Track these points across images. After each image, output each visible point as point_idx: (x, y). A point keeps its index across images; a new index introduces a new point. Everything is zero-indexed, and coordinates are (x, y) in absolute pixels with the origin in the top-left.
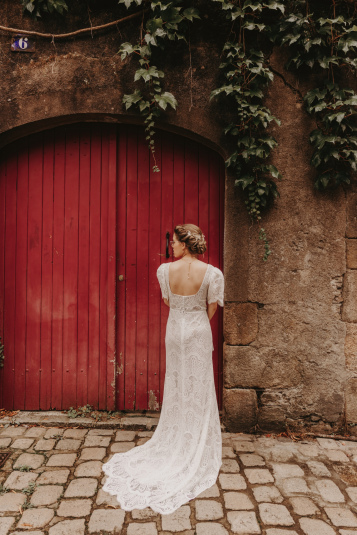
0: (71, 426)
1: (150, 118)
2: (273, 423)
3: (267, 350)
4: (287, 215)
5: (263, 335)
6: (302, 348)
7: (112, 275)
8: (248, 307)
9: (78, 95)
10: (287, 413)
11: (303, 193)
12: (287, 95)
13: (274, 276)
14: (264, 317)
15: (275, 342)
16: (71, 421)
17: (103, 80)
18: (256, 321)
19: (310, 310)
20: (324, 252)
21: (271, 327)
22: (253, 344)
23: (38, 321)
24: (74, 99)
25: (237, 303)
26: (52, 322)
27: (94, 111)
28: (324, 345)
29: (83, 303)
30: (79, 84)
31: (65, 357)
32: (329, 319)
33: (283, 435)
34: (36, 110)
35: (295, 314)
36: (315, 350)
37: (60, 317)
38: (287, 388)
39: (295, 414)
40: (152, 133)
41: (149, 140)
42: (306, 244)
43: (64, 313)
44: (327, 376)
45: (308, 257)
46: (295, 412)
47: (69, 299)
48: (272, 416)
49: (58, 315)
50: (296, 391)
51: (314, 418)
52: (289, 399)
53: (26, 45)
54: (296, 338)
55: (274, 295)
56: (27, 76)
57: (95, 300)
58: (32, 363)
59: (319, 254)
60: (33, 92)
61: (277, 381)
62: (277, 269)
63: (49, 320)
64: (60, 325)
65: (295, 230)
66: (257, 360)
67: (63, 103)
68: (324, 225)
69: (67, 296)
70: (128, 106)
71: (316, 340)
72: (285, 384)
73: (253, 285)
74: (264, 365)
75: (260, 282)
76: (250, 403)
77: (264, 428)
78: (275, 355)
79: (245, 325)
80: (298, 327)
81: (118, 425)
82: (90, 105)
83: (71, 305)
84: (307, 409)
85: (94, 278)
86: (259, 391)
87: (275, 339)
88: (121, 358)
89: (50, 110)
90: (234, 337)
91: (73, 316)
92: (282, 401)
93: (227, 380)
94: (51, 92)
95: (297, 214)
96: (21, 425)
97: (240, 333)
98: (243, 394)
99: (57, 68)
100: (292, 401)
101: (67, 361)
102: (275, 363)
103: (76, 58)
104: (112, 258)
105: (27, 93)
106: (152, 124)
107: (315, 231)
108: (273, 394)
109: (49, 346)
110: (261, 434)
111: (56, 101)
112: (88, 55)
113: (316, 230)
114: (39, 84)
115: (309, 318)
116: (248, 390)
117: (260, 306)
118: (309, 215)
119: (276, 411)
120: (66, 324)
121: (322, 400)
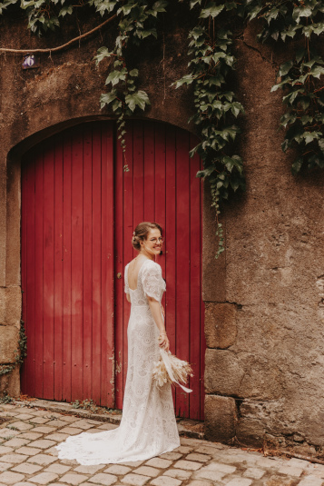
0: (70, 413)
1: (121, 118)
2: (252, 437)
3: (245, 355)
4: (267, 206)
5: (241, 339)
6: (283, 357)
7: (110, 273)
8: (226, 307)
9: (72, 101)
10: (267, 429)
11: (284, 179)
12: (265, 69)
13: (252, 274)
14: (242, 320)
15: (254, 347)
16: (72, 410)
17: (92, 83)
18: (234, 323)
19: (292, 313)
20: (308, 247)
21: (250, 331)
22: (230, 348)
23: (52, 315)
24: (69, 106)
25: (215, 303)
26: (63, 317)
27: (85, 115)
28: (309, 355)
29: (87, 300)
30: (73, 92)
31: (73, 352)
32: (314, 325)
33: (259, 451)
34: (41, 120)
35: (276, 317)
36: (298, 360)
37: (69, 313)
38: (267, 399)
39: (275, 430)
40: (123, 133)
41: (121, 139)
42: (287, 238)
43: (72, 310)
44: (312, 392)
45: (289, 253)
46: (275, 428)
47: (77, 296)
48: (251, 430)
49: (67, 311)
50: (276, 404)
51: (296, 437)
52: (269, 413)
53: (33, 62)
54: (276, 345)
55: (253, 296)
56: (34, 91)
57: (97, 298)
58: (48, 355)
59: (302, 250)
60: (38, 105)
61: (256, 391)
62: (255, 266)
63: (61, 315)
64: (69, 320)
65: (276, 223)
66: (235, 366)
67: (61, 111)
68: (308, 215)
69: (74, 292)
70: (103, 106)
71: (300, 348)
72: (265, 395)
73: (231, 284)
74: (242, 372)
75: (238, 281)
76: (229, 412)
77: (242, 441)
78: (255, 362)
79: (223, 327)
80: (280, 332)
81: (108, 419)
82: (82, 110)
83: (77, 302)
84: (289, 426)
85: (96, 276)
86: (239, 401)
87: (253, 345)
88: (120, 356)
89: (51, 118)
90: (212, 340)
91: (79, 312)
92: (262, 414)
93: (206, 385)
94: (51, 102)
95: (278, 203)
96: (33, 407)
97: (218, 335)
98: (221, 402)
99: (55, 79)
100: (273, 415)
101: (76, 356)
102: (254, 371)
103: (69, 67)
104: (110, 255)
105: (34, 106)
106: (122, 125)
107: (297, 222)
108: (253, 406)
109: (60, 340)
110: (238, 446)
111: (56, 110)
112: (79, 62)
113: (299, 221)
114: (42, 96)
115: (292, 323)
116: (227, 398)
117: (240, 307)
118: (290, 204)
119: (255, 424)
120: (74, 320)
121: (305, 418)
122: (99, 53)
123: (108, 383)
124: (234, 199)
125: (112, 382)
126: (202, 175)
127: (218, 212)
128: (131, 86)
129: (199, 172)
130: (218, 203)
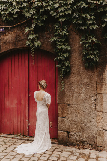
0: (14, 138)
1: (33, 49)
2: (72, 143)
3: (70, 119)
4: (77, 76)
5: (69, 115)
6: (82, 119)
7: (27, 95)
8: (64, 105)
9: (16, 43)
10: (77, 140)
11: (82, 68)
12: (76, 37)
13: (73, 96)
14: (69, 109)
16: (15, 137)
17: (23, 38)
18: (67, 110)
19: (84, 107)
20: (89, 88)
21: (72, 112)
22: (66, 117)
23: (7, 108)
24: (15, 44)
25: (61, 104)
26: (11, 108)
27: (20, 47)
28: (89, 119)
29: (19, 103)
30: (16, 40)
31: (15, 119)
32: (91, 110)
33: (75, 147)
34: (6, 48)
35: (80, 108)
36: (86, 120)
37: (13, 107)
38: (77, 132)
39: (79, 141)
40: (33, 53)
41: (32, 55)
42: (83, 85)
43: (14, 106)
44: (90, 129)
45: (83, 89)
46: (79, 140)
47: (16, 102)
48: (72, 141)
49: (13, 106)
50: (80, 133)
51: (86, 143)
52: (78, 136)
53: (3, 30)
54: (80, 116)
55: (73, 102)
56: (3, 39)
57: (23, 102)
58: (6, 120)
59: (87, 89)
60: (5, 43)
61: (73, 130)
62: (74, 93)
63: (10, 108)
64: (13, 109)
65: (79, 81)
66: (67, 122)
67: (12, 45)
68: (89, 79)
69: (15, 101)
70: (27, 44)
71: (86, 117)
72: (76, 131)
73: (66, 98)
74: (69, 124)
75: (68, 98)
76: (65, 136)
77: (69, 144)
78: (73, 121)
79: (64, 111)
80: (81, 112)
81: (27, 139)
82: (19, 45)
83: (16, 103)
84: (83, 140)
85: (22, 95)
86: (68, 133)
87: (73, 116)
88: (30, 120)
89: (9, 47)
90: (60, 115)
91: (17, 107)
92: (75, 136)
93: (58, 128)
94: (9, 43)
95: (80, 75)
96: (2, 137)
97: (62, 113)
98: (63, 133)
99: (11, 36)
100: (79, 136)
101: (15, 120)
102: (73, 124)
103: (16, 32)
104: (27, 89)
105: (3, 43)
106: (33, 50)
107: (86, 81)
108: (73, 134)
109: (10, 115)
110: (68, 146)
111: (11, 45)
112: (19, 31)
113: (86, 80)
114: (6, 40)
115: (84, 110)
116: (65, 132)
117: (69, 105)
118: (84, 76)
119: (73, 139)
120: (15, 109)
121: (88, 137)
122: (26, 29)
123: (26, 128)
124: (67, 74)
125: (27, 128)
126: (58, 66)
127: (62, 77)
128: (36, 39)
129: (57, 66)
130: (62, 75)
